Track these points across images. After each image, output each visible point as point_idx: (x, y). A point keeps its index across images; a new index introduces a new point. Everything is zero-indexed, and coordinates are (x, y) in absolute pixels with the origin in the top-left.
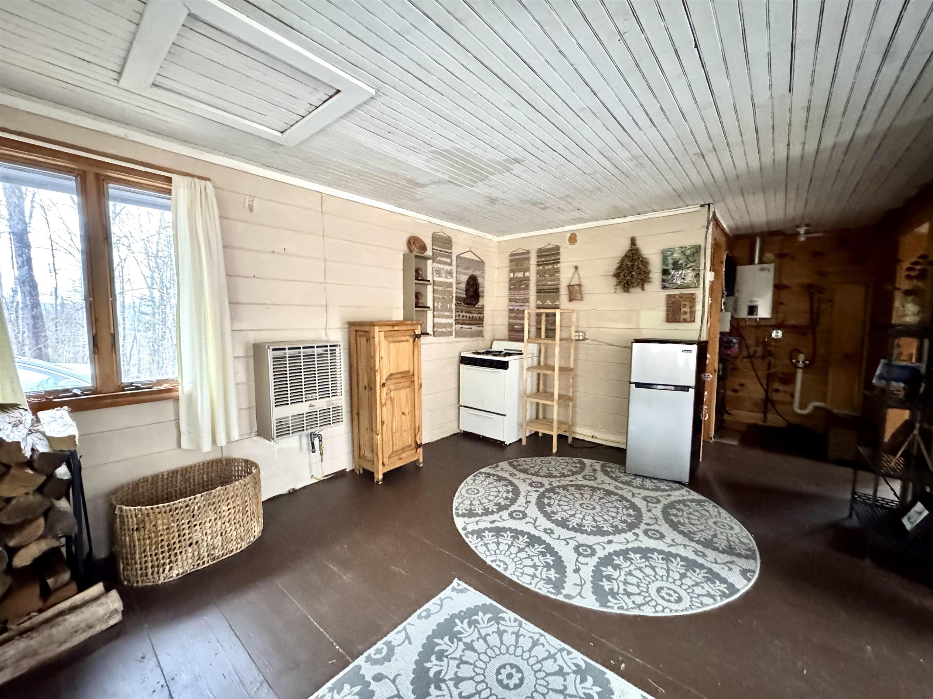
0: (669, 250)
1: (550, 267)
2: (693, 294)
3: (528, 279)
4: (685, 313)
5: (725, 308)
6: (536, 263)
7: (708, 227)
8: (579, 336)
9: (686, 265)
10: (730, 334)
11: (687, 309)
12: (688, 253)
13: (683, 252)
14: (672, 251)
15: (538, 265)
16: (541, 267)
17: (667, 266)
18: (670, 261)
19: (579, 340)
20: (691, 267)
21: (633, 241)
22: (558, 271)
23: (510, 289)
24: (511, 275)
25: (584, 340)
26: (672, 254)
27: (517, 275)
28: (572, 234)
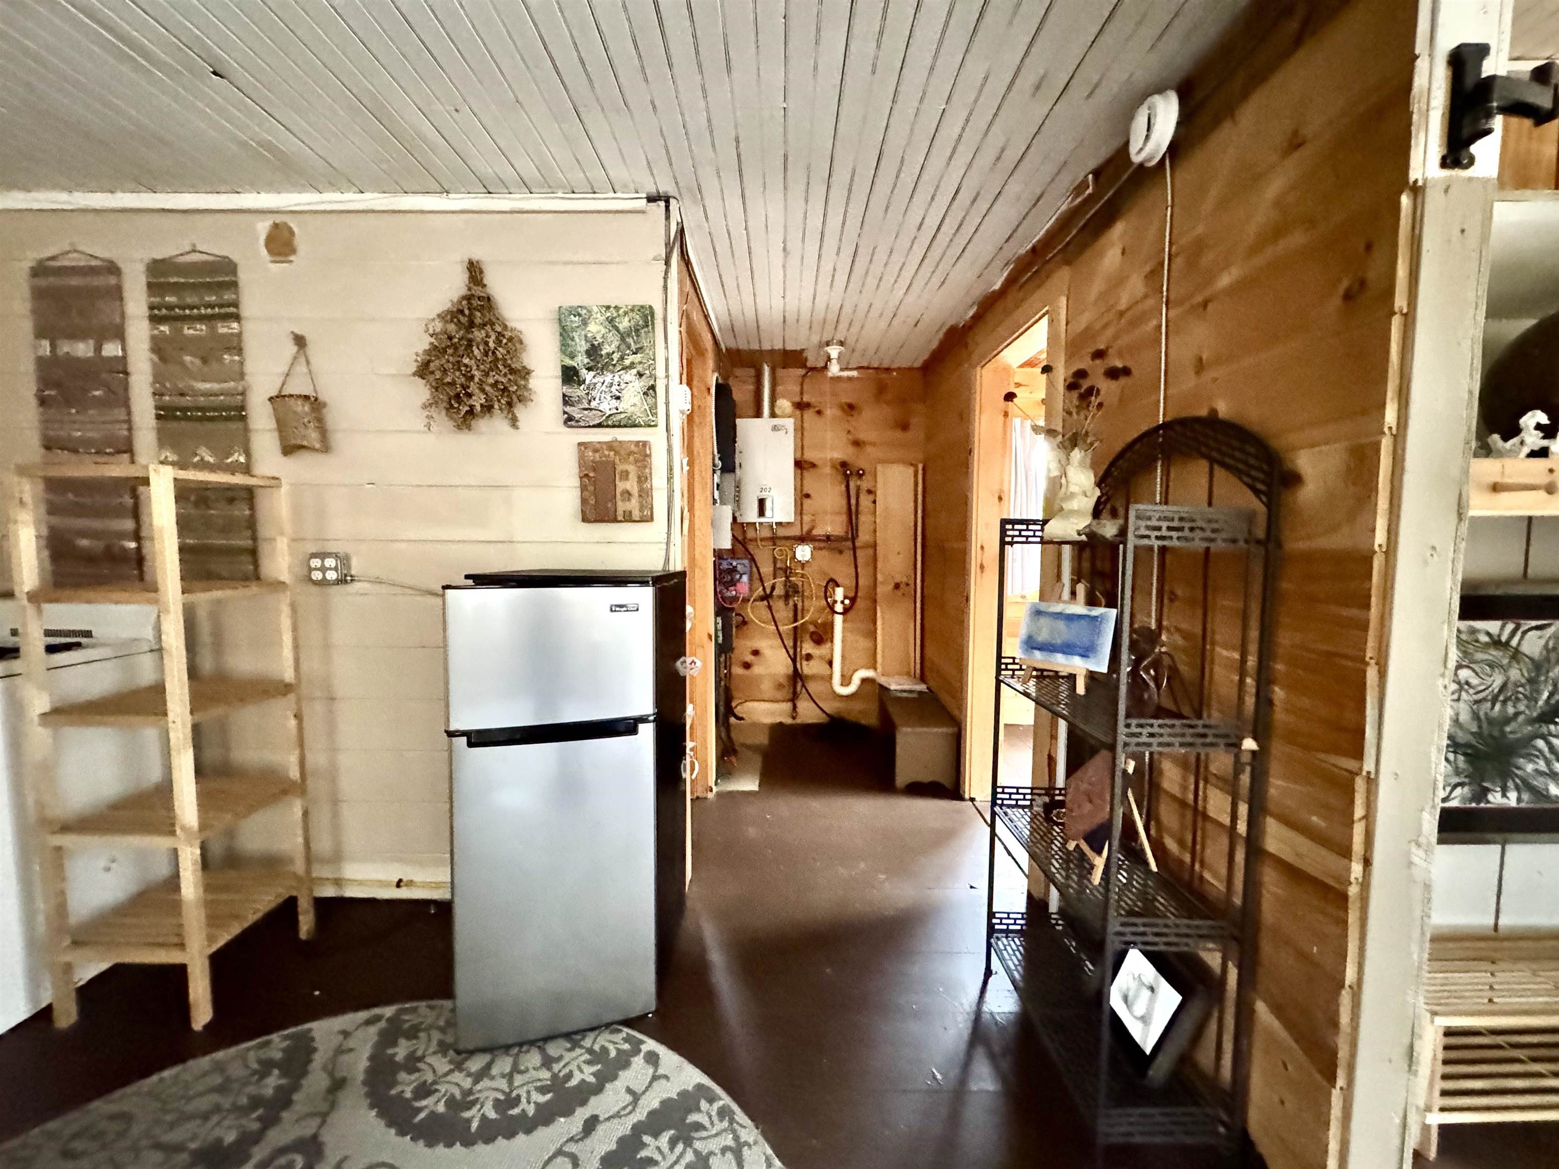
0: (575, 311)
1: (201, 329)
2: (645, 444)
3: (120, 367)
4: (627, 494)
5: (720, 498)
6: (144, 311)
7: (667, 263)
8: (323, 569)
9: (622, 358)
10: (732, 552)
11: (631, 485)
12: (624, 324)
13: (611, 321)
14: (581, 314)
15: (155, 320)
16: (165, 328)
17: (572, 357)
18: (582, 346)
19: (324, 583)
20: (632, 366)
21: (475, 271)
22: (235, 345)
23: (43, 401)
24: (45, 348)
25: (342, 581)
26: (585, 323)
27: (65, 347)
28: (276, 226)
